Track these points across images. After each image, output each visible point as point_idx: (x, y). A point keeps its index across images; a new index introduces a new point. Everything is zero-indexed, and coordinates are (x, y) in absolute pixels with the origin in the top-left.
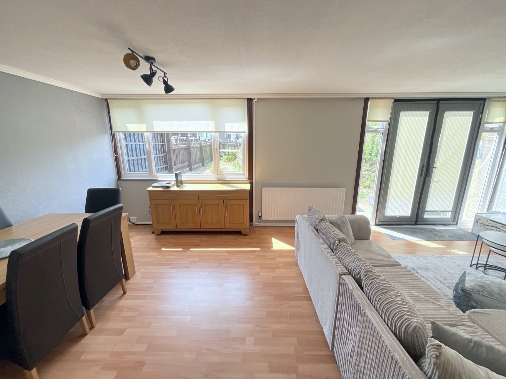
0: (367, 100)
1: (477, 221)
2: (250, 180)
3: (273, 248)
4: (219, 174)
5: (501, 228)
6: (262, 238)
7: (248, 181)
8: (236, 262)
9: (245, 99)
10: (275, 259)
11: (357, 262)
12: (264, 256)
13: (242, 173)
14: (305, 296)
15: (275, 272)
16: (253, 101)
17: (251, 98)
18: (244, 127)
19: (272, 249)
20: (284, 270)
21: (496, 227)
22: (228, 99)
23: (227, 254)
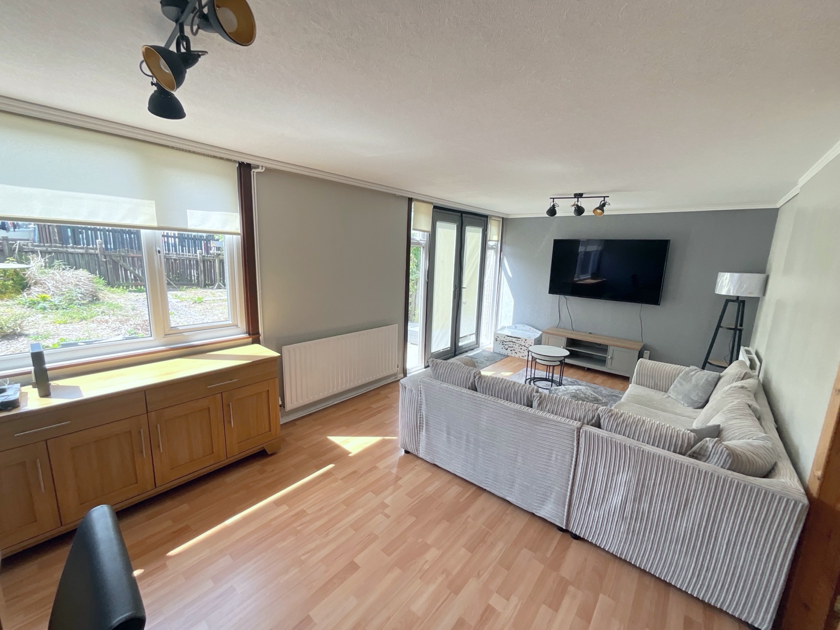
0: (410, 200)
1: (496, 339)
2: (254, 336)
3: (350, 453)
4: (170, 332)
5: (516, 341)
6: (314, 445)
7: (250, 340)
8: (321, 509)
9: (235, 161)
10: (375, 468)
11: (583, 407)
12: (354, 472)
13: (230, 322)
14: (468, 496)
15: (401, 486)
16: (253, 170)
17: (250, 164)
18: (234, 223)
19: (350, 455)
20: (410, 475)
21: (512, 342)
22: (194, 152)
23: (284, 508)
